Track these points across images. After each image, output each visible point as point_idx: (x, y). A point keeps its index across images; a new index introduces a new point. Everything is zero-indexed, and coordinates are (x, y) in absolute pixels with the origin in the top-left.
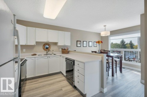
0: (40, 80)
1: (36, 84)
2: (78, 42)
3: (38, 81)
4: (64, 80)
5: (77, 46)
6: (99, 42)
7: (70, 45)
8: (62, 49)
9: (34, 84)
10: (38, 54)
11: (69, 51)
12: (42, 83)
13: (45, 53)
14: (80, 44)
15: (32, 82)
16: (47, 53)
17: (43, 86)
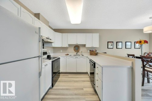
0: (70, 76)
1: (66, 78)
2: (110, 44)
3: (68, 76)
4: (88, 81)
5: (108, 48)
6: (140, 42)
7: (98, 47)
8: (90, 51)
9: (65, 77)
10: (70, 54)
11: (97, 53)
12: (70, 79)
13: (75, 54)
14: (112, 45)
15: (64, 76)
16: (77, 53)
17: (70, 81)
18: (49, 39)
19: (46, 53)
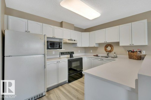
19: (73, 53)
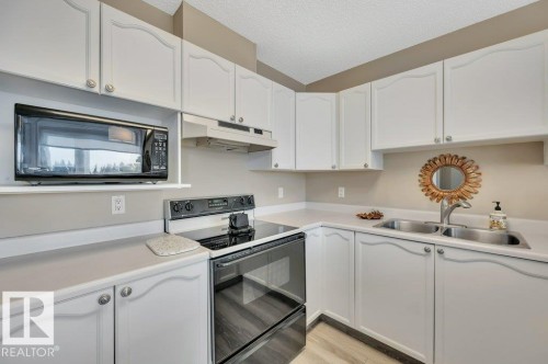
10: (391, 214)
13: (431, 213)
16: (446, 214)
18: (246, 129)
19: (248, 202)
